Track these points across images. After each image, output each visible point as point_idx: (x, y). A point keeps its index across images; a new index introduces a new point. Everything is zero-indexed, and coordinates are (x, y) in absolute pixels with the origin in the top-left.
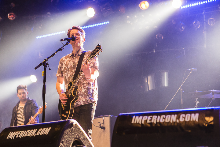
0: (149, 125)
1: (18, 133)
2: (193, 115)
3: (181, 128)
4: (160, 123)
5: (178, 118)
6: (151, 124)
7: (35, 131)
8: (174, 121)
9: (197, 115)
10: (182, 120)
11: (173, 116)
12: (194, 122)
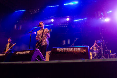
0: (63, 51)
1: (19, 52)
2: (78, 48)
3: (74, 53)
4: (67, 51)
5: (73, 49)
6: (64, 51)
7: (25, 52)
8: (72, 50)
9: (80, 49)
10: (74, 50)
11: (71, 49)
12: (79, 51)
